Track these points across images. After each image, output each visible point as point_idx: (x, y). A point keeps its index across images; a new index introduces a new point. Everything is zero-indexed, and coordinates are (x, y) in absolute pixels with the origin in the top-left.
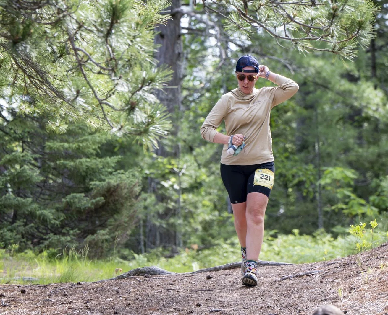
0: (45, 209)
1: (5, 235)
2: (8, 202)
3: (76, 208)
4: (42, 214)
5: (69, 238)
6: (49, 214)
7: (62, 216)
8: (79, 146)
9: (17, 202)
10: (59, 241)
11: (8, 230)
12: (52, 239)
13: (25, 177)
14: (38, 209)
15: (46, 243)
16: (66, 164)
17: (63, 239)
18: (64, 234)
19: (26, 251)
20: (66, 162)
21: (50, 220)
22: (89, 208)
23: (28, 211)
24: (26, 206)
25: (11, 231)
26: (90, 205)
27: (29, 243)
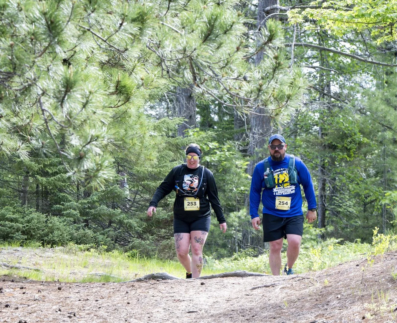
0: (131, 218)
1: (98, 238)
2: (102, 212)
3: (156, 218)
4: (128, 223)
5: (148, 242)
6: (134, 222)
7: (145, 224)
8: (161, 170)
9: (109, 213)
10: (140, 243)
11: (101, 234)
12: (135, 243)
13: (116, 193)
14: (126, 218)
15: (131, 245)
16: (149, 184)
17: (143, 242)
18: (144, 239)
19: (113, 251)
20: (149, 183)
21: (135, 227)
22: (166, 219)
23: (117, 219)
24: (116, 215)
25: (104, 234)
26: (166, 217)
27: (117, 244)
